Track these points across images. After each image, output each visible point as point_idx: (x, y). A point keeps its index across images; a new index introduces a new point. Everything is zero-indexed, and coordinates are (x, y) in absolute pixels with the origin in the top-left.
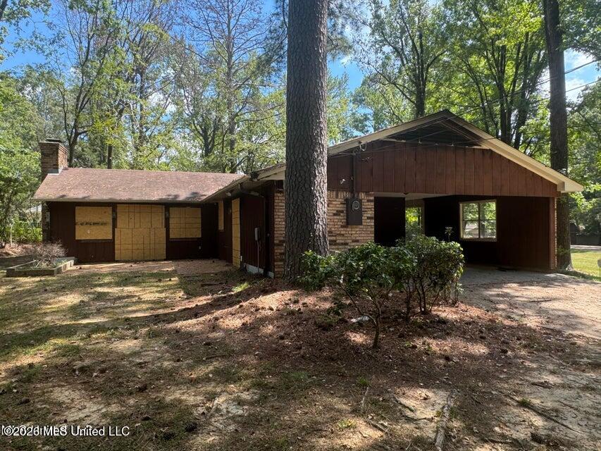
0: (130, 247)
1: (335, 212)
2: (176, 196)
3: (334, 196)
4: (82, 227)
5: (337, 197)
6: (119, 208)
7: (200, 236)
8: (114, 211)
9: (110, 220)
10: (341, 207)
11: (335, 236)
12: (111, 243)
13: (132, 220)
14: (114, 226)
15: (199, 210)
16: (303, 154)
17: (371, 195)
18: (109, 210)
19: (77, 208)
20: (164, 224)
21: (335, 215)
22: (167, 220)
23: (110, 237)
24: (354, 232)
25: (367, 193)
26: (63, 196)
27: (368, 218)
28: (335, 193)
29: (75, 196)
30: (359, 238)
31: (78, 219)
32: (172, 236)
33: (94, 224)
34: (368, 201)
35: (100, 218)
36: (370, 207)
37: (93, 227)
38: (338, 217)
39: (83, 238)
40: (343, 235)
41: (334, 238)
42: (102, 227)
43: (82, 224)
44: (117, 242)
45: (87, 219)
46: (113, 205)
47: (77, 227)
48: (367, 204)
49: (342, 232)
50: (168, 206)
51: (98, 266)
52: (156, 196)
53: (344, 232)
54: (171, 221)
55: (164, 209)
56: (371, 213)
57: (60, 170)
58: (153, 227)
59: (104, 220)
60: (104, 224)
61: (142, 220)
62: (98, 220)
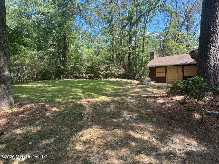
0: (170, 79)
6: (167, 68)
8: (166, 68)
12: (165, 78)
13: (171, 71)
14: (166, 73)
18: (165, 68)
19: (156, 68)
20: (182, 72)
22: (183, 70)
23: (165, 76)
26: (153, 65)
29: (155, 65)
31: (157, 71)
32: (185, 76)
33: (160, 72)
39: (157, 76)
44: (167, 77)
47: (156, 73)
50: (184, 66)
52: (178, 63)
54: (185, 71)
55: (182, 67)
57: (154, 59)
58: (178, 73)
59: (163, 71)
60: (163, 72)
61: (175, 71)
62: (162, 71)
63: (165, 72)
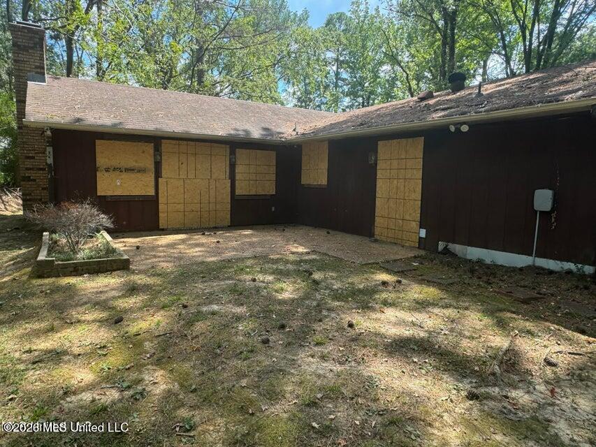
0: (181, 207)
4: (106, 174)
6: (165, 146)
7: (274, 193)
8: (157, 149)
9: (149, 163)
13: (184, 166)
14: (158, 175)
15: (273, 154)
18: (150, 148)
19: (99, 143)
20: (228, 174)
22: (232, 167)
23: (152, 192)
26: (79, 120)
29: (100, 122)
31: (101, 161)
32: (238, 192)
33: (127, 170)
35: (136, 161)
37: (124, 175)
39: (109, 193)
42: (139, 175)
43: (107, 170)
44: (161, 200)
45: (115, 163)
46: (155, 141)
47: (98, 174)
50: (235, 146)
54: (239, 169)
55: (228, 150)
58: (214, 176)
60: (141, 171)
61: (199, 166)
62: (132, 164)
63: (152, 167)
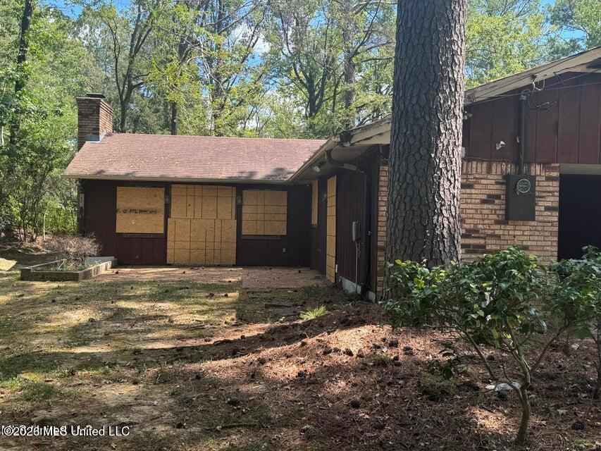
0: (187, 245)
1: (484, 197)
2: (252, 174)
3: (484, 170)
4: (124, 215)
5: (489, 171)
7: (285, 233)
9: (160, 205)
10: (495, 189)
11: (484, 238)
12: (162, 239)
13: (192, 207)
14: (167, 215)
15: (285, 194)
16: (419, 97)
17: (554, 169)
19: (119, 189)
20: (234, 214)
21: (484, 202)
22: (239, 208)
23: (161, 231)
24: (518, 233)
25: (546, 165)
26: (102, 171)
27: (547, 209)
28: (485, 165)
29: (117, 172)
30: (529, 243)
31: (121, 204)
32: (244, 232)
33: (141, 211)
34: (549, 179)
35: (149, 204)
36: (551, 189)
37: (139, 216)
38: (490, 206)
39: (125, 231)
40: (498, 237)
41: (482, 241)
42: (151, 216)
43: (125, 212)
44: (170, 238)
45: (131, 205)
46: (165, 186)
47: (118, 215)
48: (546, 184)
49: (497, 232)
50: (241, 187)
51: (142, 270)
52: (224, 172)
53: (501, 232)
54: (245, 210)
55: (235, 192)
56: (553, 200)
57: (101, 137)
58: (220, 217)
59: (155, 207)
60: (154, 212)
61: (205, 207)
62: (146, 206)
63: (162, 209)
